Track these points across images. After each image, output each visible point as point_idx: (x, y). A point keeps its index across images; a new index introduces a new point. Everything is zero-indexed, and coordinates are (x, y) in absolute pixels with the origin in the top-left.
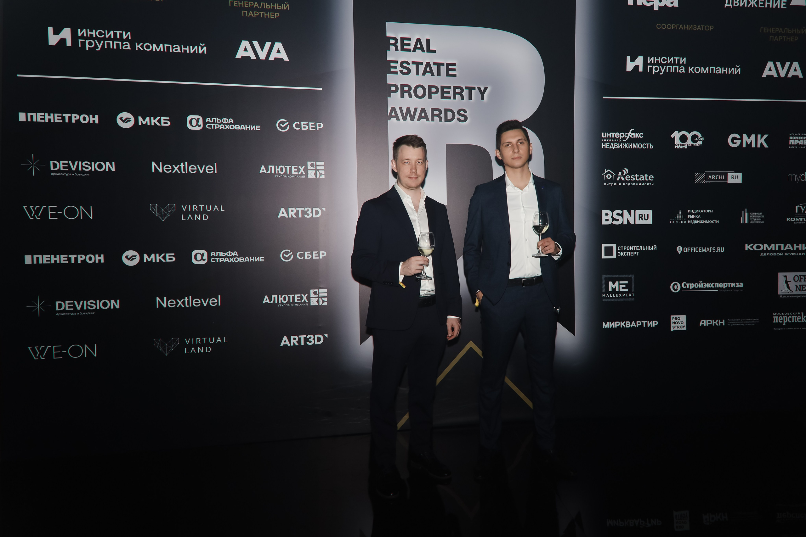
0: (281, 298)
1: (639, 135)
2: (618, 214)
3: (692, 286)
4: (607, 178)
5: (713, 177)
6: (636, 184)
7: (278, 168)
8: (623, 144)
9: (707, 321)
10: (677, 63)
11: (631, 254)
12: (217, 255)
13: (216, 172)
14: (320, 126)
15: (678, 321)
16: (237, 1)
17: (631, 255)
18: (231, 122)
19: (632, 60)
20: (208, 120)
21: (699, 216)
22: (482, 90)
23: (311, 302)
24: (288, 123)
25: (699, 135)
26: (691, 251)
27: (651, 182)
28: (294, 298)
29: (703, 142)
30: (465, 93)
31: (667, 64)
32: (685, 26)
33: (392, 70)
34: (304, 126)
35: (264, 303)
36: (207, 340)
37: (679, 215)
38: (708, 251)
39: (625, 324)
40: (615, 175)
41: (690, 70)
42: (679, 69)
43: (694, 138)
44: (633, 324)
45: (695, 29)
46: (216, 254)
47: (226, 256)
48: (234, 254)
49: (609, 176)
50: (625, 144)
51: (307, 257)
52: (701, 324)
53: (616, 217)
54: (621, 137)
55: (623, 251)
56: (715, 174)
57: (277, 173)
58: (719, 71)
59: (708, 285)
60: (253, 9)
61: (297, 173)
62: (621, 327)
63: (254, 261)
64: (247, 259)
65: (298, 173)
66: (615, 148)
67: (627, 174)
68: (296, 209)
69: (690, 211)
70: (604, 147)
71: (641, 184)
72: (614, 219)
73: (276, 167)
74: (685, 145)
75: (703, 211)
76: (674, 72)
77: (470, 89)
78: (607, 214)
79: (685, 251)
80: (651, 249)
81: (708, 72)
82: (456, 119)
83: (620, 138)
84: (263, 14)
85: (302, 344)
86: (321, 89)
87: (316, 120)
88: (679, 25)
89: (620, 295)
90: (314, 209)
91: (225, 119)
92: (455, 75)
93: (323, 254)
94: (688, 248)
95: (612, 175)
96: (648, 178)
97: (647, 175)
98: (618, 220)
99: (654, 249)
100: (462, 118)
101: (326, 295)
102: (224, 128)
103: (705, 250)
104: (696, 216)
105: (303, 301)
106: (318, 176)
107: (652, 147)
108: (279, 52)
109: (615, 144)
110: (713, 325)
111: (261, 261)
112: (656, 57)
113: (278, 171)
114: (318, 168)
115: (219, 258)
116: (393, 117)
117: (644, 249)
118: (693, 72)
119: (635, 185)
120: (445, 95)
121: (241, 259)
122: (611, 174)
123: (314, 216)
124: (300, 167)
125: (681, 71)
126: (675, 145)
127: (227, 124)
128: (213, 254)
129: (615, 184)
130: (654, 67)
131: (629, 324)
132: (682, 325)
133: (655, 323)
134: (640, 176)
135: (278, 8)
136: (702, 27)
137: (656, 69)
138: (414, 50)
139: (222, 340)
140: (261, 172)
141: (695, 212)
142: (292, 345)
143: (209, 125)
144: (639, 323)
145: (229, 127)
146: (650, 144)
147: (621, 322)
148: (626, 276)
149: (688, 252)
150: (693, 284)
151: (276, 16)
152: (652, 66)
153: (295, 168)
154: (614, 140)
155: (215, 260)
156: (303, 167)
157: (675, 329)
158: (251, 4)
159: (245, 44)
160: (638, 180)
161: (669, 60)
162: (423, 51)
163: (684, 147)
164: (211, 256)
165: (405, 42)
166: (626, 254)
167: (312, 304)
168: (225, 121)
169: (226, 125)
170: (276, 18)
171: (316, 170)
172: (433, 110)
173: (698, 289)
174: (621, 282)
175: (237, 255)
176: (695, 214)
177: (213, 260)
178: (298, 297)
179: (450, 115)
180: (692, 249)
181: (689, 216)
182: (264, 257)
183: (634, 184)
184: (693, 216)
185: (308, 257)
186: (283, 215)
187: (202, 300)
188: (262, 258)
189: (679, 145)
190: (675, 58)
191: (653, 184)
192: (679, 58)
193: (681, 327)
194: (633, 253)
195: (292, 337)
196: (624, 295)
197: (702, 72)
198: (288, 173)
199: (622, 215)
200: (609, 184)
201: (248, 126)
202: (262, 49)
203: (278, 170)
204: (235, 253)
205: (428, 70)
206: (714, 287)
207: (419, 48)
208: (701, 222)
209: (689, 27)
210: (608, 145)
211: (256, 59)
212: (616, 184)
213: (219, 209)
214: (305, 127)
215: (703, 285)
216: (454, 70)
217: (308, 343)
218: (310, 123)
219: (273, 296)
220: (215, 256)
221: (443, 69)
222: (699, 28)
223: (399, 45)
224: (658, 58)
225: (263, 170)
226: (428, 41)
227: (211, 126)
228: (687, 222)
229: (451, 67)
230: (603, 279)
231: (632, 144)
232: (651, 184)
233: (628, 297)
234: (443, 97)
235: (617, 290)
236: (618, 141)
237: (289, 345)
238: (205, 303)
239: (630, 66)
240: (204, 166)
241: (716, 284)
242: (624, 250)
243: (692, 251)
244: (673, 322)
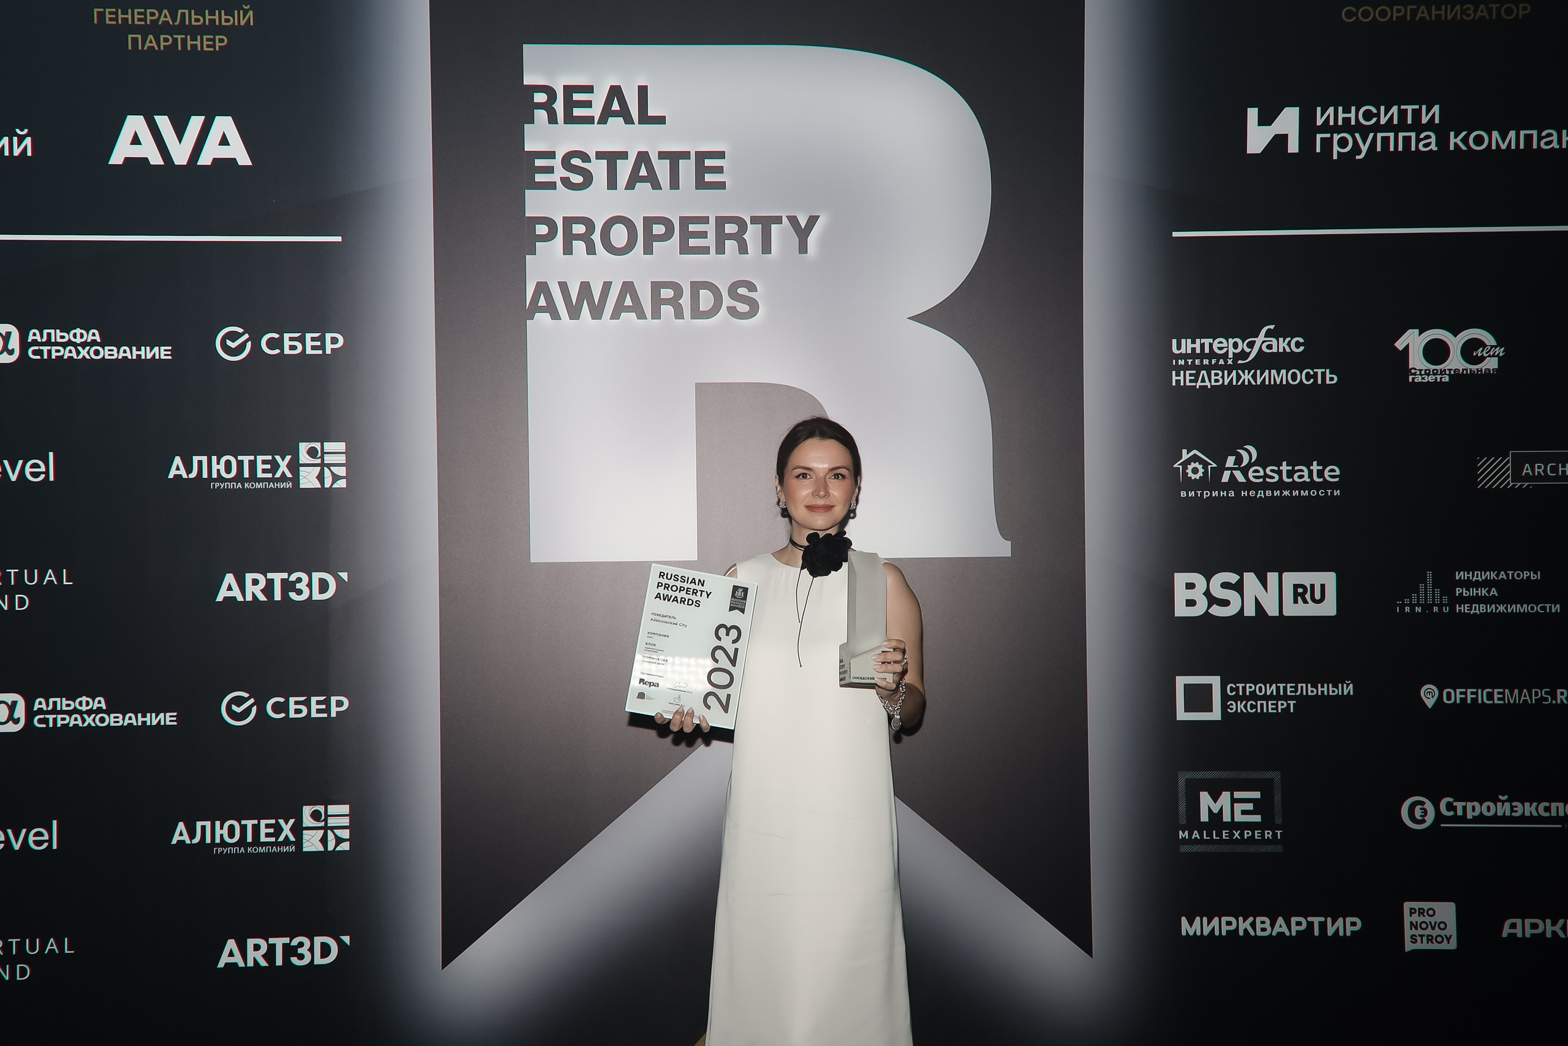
0: (222, 828)
1: (1289, 344)
2: (1225, 585)
3: (1473, 809)
4: (1190, 474)
5: (1539, 469)
6: (1281, 493)
7: (218, 463)
8: (1240, 371)
9: (1528, 922)
10: (1410, 121)
11: (1270, 707)
12: (50, 708)
13: (52, 478)
14: (334, 341)
15: (1427, 919)
16: (114, 10)
17: (1270, 711)
18: (94, 338)
19: (1265, 120)
20: (34, 334)
21: (1494, 592)
22: (803, 223)
23: (304, 841)
24: (246, 336)
25: (1488, 339)
26: (1469, 701)
27: (1333, 486)
28: (256, 829)
29: (1501, 359)
30: (753, 234)
31: (1377, 128)
32: (1436, 10)
33: (539, 178)
34: (290, 345)
35: (174, 842)
36: (21, 946)
37: (1426, 589)
38: (1525, 701)
39: (1253, 925)
40: (1214, 465)
41: (1454, 140)
42: (1418, 140)
43: (1470, 350)
44: (1281, 926)
45: (1469, 15)
46: (47, 705)
47: (76, 711)
48: (96, 706)
49: (1195, 471)
50: (1244, 374)
51: (295, 713)
52: (1506, 931)
53: (1218, 592)
54: (1231, 350)
55: (1244, 698)
56: (1545, 460)
57: (214, 475)
58: (1551, 142)
59: (1529, 809)
60: (156, 29)
61: (270, 475)
62: (1241, 933)
63: (148, 724)
64: (132, 719)
65: (273, 475)
66: (1213, 383)
67: (1255, 464)
68: (266, 576)
69: (1460, 575)
70: (1178, 381)
71: (1300, 493)
72: (1212, 600)
73: (214, 458)
74: (1443, 372)
75: (1507, 575)
76: (1400, 149)
77: (766, 223)
78: (1190, 586)
79: (1449, 698)
80: (1334, 691)
81: (1513, 147)
82: (724, 309)
83: (1231, 355)
84: (184, 41)
85: (279, 962)
86: (339, 239)
87: (322, 327)
88: (1415, 7)
89: (1237, 835)
90: (316, 576)
91: (78, 331)
92: (721, 185)
93: (339, 704)
94: (1458, 691)
95: (1205, 467)
96: (1321, 474)
97: (1318, 465)
98: (1225, 603)
99: (1345, 693)
100: (743, 308)
101: (346, 821)
102: (75, 357)
103: (1513, 697)
104: (1484, 592)
105: (281, 839)
106: (327, 484)
107: (1331, 379)
108: (224, 141)
109: (1213, 372)
110: (1549, 935)
111: (168, 723)
112: (1340, 109)
113: (218, 471)
114: (328, 459)
115: (55, 716)
116: (542, 310)
117: (1312, 692)
118: (1464, 148)
119: (1281, 498)
120: (693, 242)
121: (115, 717)
122: (1201, 461)
123: (317, 596)
124: (278, 458)
125: (1428, 145)
126: (1408, 371)
127: (84, 345)
128: (40, 703)
129: (1215, 494)
130: (1336, 137)
131: (1267, 925)
132: (1443, 933)
133: (1353, 924)
134: (1296, 468)
135: (223, 23)
136: (1492, 8)
137: (1343, 143)
138: (603, 120)
139: (61, 946)
140: (171, 476)
141: (1479, 578)
142: (250, 964)
143: (37, 348)
144: (1299, 924)
145: (88, 353)
146: (1328, 371)
147: (1241, 919)
148: (1255, 775)
149: (1458, 702)
150: (1476, 804)
151: (218, 44)
152: (1328, 135)
153: (264, 462)
154: (1210, 362)
155: (46, 721)
156: (288, 458)
157: (1418, 946)
158: (152, 14)
159: (135, 124)
160: (1291, 480)
161: (1385, 115)
162: (629, 120)
163: (1439, 377)
164: (35, 709)
165: (577, 97)
166: (1252, 707)
167: (307, 847)
168: (78, 336)
169: (80, 348)
170: (217, 49)
171: (322, 465)
172: (656, 287)
173: (1495, 819)
174: (1238, 795)
175: (104, 708)
176: (1478, 585)
177: (40, 721)
178: (267, 826)
179: (706, 299)
180: (1472, 693)
181: (1458, 591)
182: (175, 714)
183: (1277, 493)
184: (1473, 592)
185: (298, 711)
186: (230, 594)
187: (9, 831)
188: (171, 716)
189: (1421, 370)
190: (1403, 107)
191: (1337, 493)
192: (1417, 107)
193: (1439, 939)
194: (1277, 705)
195: (251, 942)
196: (1247, 834)
197: (1494, 147)
198: (246, 475)
199: (1239, 587)
200: (1196, 494)
201: (139, 349)
202: (180, 137)
203: (218, 467)
204: (99, 702)
205: (643, 172)
206: (1547, 814)
207: (616, 114)
208: (1501, 608)
209: (1448, 13)
210: (1191, 375)
211: (163, 164)
212: (1219, 494)
213: (59, 577)
214: (293, 348)
215: (1512, 807)
216: (719, 170)
217: (294, 960)
218: (308, 336)
219: (199, 824)
220: (45, 709)
221: (687, 168)
222: (1482, 11)
223: (559, 106)
224: (1347, 110)
225: (178, 469)
226: (643, 91)
227: (40, 352)
228: (1453, 609)
229: (708, 163)
230: (1181, 783)
231: (1267, 371)
232: (1332, 493)
233: (1263, 841)
234: (685, 249)
235: (1227, 818)
236: (1222, 362)
237: (241, 964)
238: (17, 841)
239: (1257, 139)
240: (20, 462)
241: (1554, 805)
242: (1248, 694)
243: (1472, 699)
244: (1412, 923)
